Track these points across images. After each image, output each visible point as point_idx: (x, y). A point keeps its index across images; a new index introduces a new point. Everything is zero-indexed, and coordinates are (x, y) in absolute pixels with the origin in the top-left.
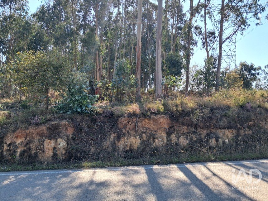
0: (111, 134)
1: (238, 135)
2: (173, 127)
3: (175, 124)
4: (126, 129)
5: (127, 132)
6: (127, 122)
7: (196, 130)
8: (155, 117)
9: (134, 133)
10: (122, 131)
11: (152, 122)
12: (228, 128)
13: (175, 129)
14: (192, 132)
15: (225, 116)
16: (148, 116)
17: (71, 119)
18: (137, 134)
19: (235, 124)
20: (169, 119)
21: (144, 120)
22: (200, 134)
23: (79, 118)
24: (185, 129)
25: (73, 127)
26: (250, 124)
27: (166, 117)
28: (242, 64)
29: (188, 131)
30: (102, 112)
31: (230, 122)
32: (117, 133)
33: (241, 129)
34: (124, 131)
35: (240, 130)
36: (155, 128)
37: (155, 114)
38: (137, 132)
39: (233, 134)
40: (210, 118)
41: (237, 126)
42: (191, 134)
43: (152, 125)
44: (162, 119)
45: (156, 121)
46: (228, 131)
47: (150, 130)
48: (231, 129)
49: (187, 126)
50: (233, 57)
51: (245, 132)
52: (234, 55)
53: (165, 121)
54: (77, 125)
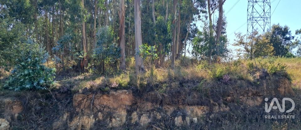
0: (64, 113)
1: (211, 112)
2: (136, 103)
3: (139, 101)
4: (80, 108)
5: (80, 111)
6: (81, 99)
7: (162, 106)
8: (115, 93)
9: (89, 112)
10: (76, 109)
11: (111, 98)
12: (198, 104)
13: (138, 106)
14: (156, 110)
15: (195, 90)
16: (107, 91)
17: (18, 96)
18: (92, 113)
19: (207, 99)
20: (132, 94)
21: (102, 96)
22: (166, 111)
23: (29, 95)
24: (149, 106)
25: (20, 106)
26: (228, 99)
27: (127, 93)
28: (274, 27)
29: (152, 108)
30: (58, 88)
31: (201, 98)
32: (70, 112)
33: (215, 105)
34: (77, 110)
35: (214, 107)
36: (115, 105)
37: (115, 89)
38: (93, 111)
39: (205, 111)
40: (179, 92)
41: (210, 101)
42: (155, 112)
43: (111, 102)
44: (123, 95)
45: (116, 98)
46: (198, 108)
47: (109, 108)
48: (201, 105)
49: (152, 102)
50: (267, 19)
51: (219, 109)
52: (269, 17)
53: (127, 97)
54: (25, 103)
